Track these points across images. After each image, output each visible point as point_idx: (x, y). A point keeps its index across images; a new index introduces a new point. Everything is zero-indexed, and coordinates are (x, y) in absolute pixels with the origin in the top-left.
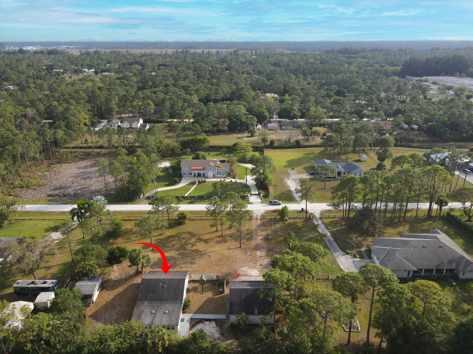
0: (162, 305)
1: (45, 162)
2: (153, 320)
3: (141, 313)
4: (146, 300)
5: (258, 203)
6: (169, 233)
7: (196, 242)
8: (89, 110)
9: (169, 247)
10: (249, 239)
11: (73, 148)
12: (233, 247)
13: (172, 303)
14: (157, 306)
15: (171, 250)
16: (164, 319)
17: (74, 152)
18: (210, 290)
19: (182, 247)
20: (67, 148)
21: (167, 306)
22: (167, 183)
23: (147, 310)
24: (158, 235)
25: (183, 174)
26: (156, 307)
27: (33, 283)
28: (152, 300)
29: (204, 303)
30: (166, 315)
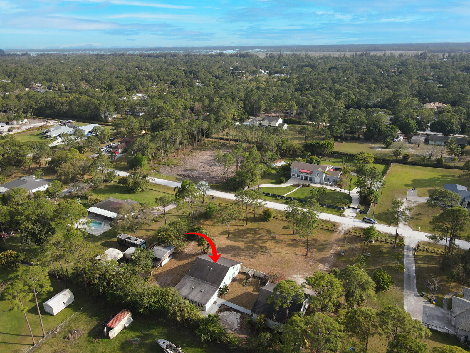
0: (202, 284)
1: (190, 147)
2: (190, 293)
3: (185, 284)
4: (192, 276)
5: (351, 217)
6: (250, 225)
7: (268, 240)
8: (241, 107)
9: (243, 238)
10: (321, 250)
11: (217, 138)
12: (300, 253)
13: (211, 285)
14: (199, 283)
15: (242, 241)
16: (198, 296)
17: (215, 142)
18: (253, 286)
19: (254, 241)
20: (212, 138)
21: (206, 286)
22: (274, 181)
23: (189, 284)
24: (240, 226)
25: (291, 175)
26: (197, 284)
27: (129, 238)
28: (197, 277)
29: (241, 295)
30: (201, 293)
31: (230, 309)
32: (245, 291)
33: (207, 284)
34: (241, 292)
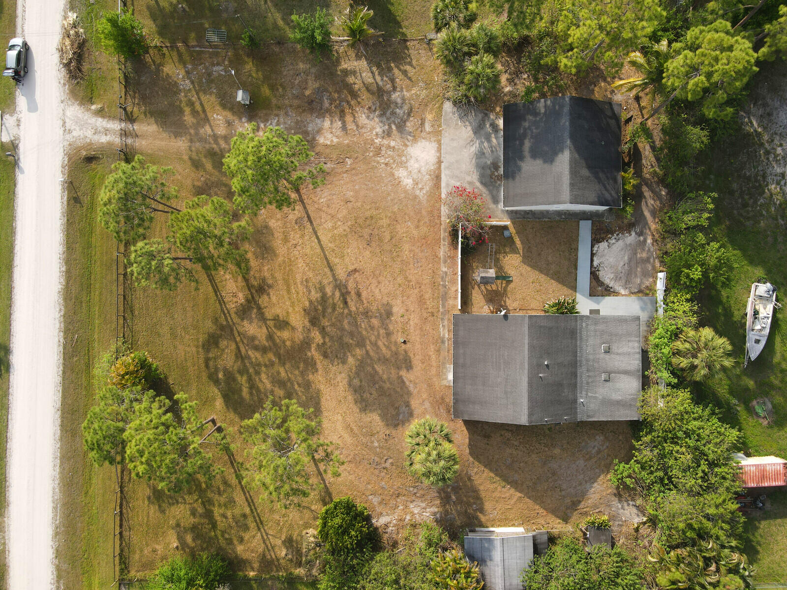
0: (587, 360)
2: (626, 372)
3: (608, 403)
4: (575, 401)
7: (262, 319)
9: (290, 393)
13: (581, 339)
14: (588, 371)
15: (308, 385)
16: (625, 349)
19: (293, 354)
21: (589, 350)
23: (603, 391)
26: (590, 374)
28: (575, 385)
29: (541, 272)
30: (614, 348)
31: (594, 275)
32: (525, 269)
33: (581, 348)
34: (533, 275)
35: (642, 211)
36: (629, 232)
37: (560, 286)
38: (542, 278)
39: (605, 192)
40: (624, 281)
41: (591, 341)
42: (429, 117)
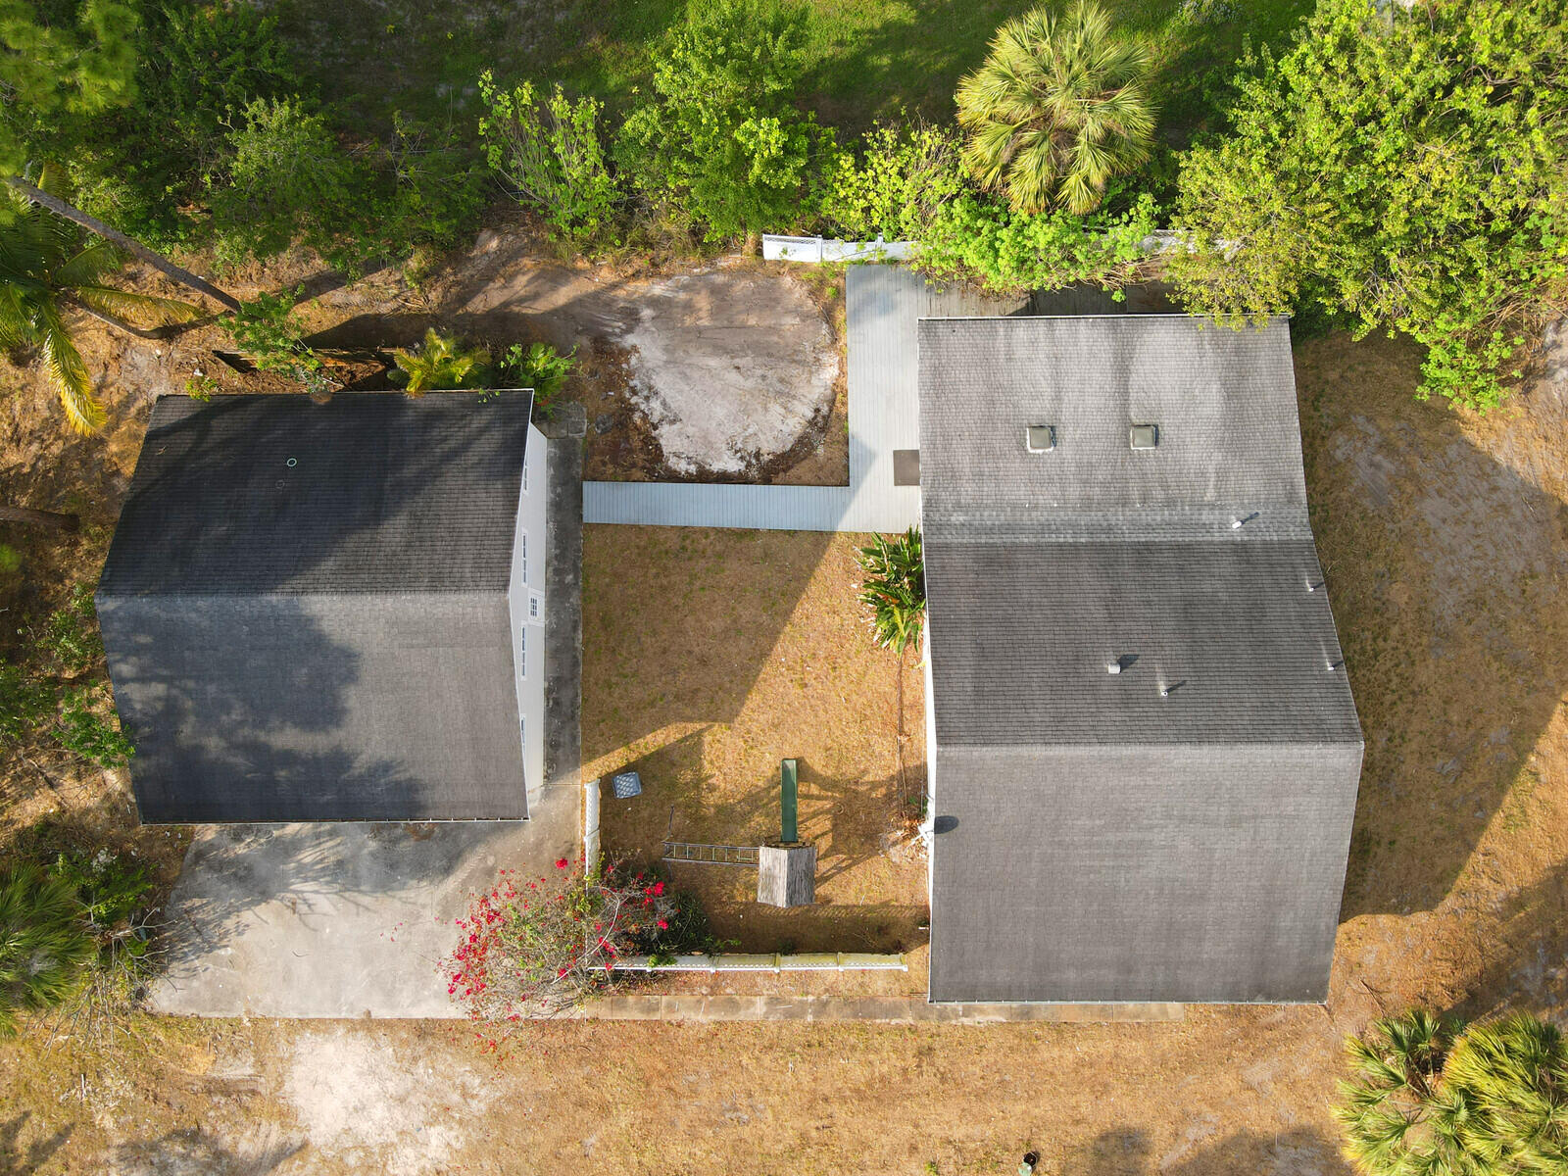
0: (1087, 504)
2: (1122, 368)
3: (1236, 429)
13: (1009, 528)
14: (1124, 502)
16: (1039, 372)
18: (725, 813)
21: (1047, 497)
23: (1196, 449)
26: (1135, 494)
28: (1182, 549)
29: (763, 655)
30: (1038, 409)
31: (772, 470)
32: (755, 711)
33: (1045, 528)
34: (776, 683)
35: (555, 312)
36: (625, 353)
37: (814, 589)
38: (785, 649)
39: (472, 457)
40: (795, 370)
41: (1019, 493)
42: (202, 1065)
